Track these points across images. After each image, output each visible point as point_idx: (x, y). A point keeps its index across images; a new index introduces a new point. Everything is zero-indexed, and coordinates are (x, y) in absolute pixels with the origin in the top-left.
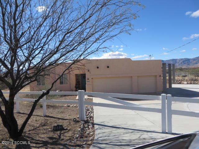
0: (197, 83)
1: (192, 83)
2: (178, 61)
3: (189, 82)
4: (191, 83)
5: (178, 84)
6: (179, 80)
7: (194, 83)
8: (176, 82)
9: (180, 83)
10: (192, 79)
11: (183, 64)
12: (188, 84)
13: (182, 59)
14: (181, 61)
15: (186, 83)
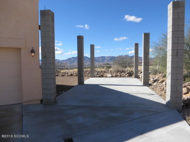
0: (125, 75)
1: (118, 76)
2: (106, 58)
3: (114, 75)
4: (116, 76)
5: (99, 77)
6: (102, 72)
7: (121, 76)
8: (97, 74)
9: (102, 76)
10: (118, 70)
11: (110, 61)
12: (112, 77)
13: (109, 57)
14: (108, 59)
15: (110, 76)
